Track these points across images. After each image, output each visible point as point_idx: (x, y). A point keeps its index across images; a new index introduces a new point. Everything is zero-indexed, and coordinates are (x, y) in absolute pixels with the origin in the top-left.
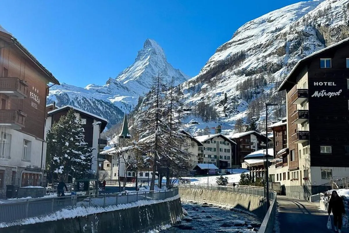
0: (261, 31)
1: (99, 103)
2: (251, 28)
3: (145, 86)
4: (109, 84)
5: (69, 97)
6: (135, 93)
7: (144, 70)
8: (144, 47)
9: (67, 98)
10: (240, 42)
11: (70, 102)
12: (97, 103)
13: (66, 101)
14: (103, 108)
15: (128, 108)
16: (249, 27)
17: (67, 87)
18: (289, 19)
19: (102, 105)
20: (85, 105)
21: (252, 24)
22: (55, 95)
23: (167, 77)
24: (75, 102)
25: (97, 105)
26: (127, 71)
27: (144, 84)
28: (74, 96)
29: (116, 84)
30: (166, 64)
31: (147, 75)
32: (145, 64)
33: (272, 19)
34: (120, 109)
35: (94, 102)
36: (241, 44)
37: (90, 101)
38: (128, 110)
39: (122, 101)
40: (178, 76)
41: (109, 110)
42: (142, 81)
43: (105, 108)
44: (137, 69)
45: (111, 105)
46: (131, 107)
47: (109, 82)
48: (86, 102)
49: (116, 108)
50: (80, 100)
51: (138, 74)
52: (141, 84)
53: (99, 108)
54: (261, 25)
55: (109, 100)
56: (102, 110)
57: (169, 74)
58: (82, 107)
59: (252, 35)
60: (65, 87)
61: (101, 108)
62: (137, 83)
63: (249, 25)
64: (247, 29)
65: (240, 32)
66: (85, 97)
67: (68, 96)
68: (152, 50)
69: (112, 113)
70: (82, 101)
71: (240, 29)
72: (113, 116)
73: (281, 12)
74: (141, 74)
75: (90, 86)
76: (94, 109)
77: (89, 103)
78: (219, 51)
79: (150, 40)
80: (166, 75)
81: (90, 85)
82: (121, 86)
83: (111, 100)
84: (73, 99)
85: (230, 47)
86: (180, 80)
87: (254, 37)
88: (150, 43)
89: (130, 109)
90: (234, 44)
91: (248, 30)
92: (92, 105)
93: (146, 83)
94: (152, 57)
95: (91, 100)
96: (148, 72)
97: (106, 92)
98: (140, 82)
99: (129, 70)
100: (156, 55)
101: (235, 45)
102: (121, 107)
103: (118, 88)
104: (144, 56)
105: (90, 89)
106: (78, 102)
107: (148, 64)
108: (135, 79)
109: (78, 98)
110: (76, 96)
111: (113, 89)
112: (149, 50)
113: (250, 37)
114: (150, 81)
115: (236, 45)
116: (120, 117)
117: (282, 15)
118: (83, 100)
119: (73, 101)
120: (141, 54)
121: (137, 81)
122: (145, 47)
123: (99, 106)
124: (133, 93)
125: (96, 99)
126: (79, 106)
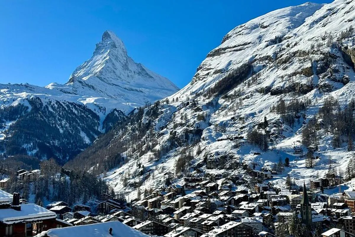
0: (257, 38)
1: (73, 106)
2: (244, 33)
3: (106, 82)
4: (72, 83)
5: (42, 101)
6: (102, 92)
7: (104, 65)
8: (102, 39)
9: (39, 102)
10: (236, 48)
11: (44, 107)
12: (71, 106)
13: (39, 106)
14: (78, 112)
15: (102, 111)
16: (240, 31)
17: (31, 88)
18: (286, 27)
19: (76, 109)
20: (60, 109)
21: (243, 29)
22: (26, 99)
23: (129, 71)
24: (49, 107)
25: (71, 109)
26: (85, 66)
27: (105, 80)
28: (47, 100)
29: (80, 82)
30: (126, 58)
31: (108, 70)
32: (105, 58)
33: (265, 25)
34: (94, 111)
35: (68, 106)
36: (237, 50)
37: (63, 105)
38: (102, 112)
39: (95, 103)
40: (140, 71)
41: (84, 114)
42: (102, 76)
43: (79, 111)
44: (96, 64)
45: (84, 108)
46: (105, 110)
47: (72, 80)
48: (60, 106)
49: (90, 111)
50: (54, 104)
51: (98, 69)
52: (102, 80)
53: (74, 112)
54: (253, 31)
55: (80, 102)
56: (77, 114)
57: (130, 69)
58: (57, 112)
59: (248, 42)
60: (29, 88)
61: (76, 112)
62: (99, 79)
63: (241, 29)
64: (239, 34)
65: (231, 36)
66: (58, 101)
67: (40, 100)
68: (111, 42)
69: (87, 116)
70: (56, 106)
71: (230, 33)
72: (89, 120)
73: (273, 18)
74: (102, 69)
75: (52, 86)
76: (69, 113)
77: (63, 107)
78: (211, 56)
79: (109, 32)
80: (128, 70)
81: (52, 84)
82: (87, 85)
83: (82, 101)
84: (46, 104)
85: (224, 53)
86: (142, 75)
87: (251, 44)
88: (109, 35)
89: (104, 111)
90: (229, 50)
91: (241, 36)
92: (67, 109)
93: (107, 79)
94: (112, 51)
95: (64, 103)
96: (108, 67)
97: (71, 92)
98: (101, 78)
99: (87, 65)
100: (116, 48)
101: (230, 52)
102: (95, 109)
103: (83, 86)
104: (103, 49)
105: (53, 88)
106: (52, 107)
107: (108, 58)
108: (95, 75)
109: (51, 102)
110: (49, 100)
111: (78, 88)
112: (108, 43)
113: (247, 44)
114: (111, 76)
115: (232, 52)
116: (96, 121)
117: (275, 21)
118: (57, 104)
119: (46, 106)
120: (99, 47)
121: (97, 77)
122: (104, 39)
123: (74, 110)
124: (100, 92)
125: (68, 102)
126: (53, 110)
